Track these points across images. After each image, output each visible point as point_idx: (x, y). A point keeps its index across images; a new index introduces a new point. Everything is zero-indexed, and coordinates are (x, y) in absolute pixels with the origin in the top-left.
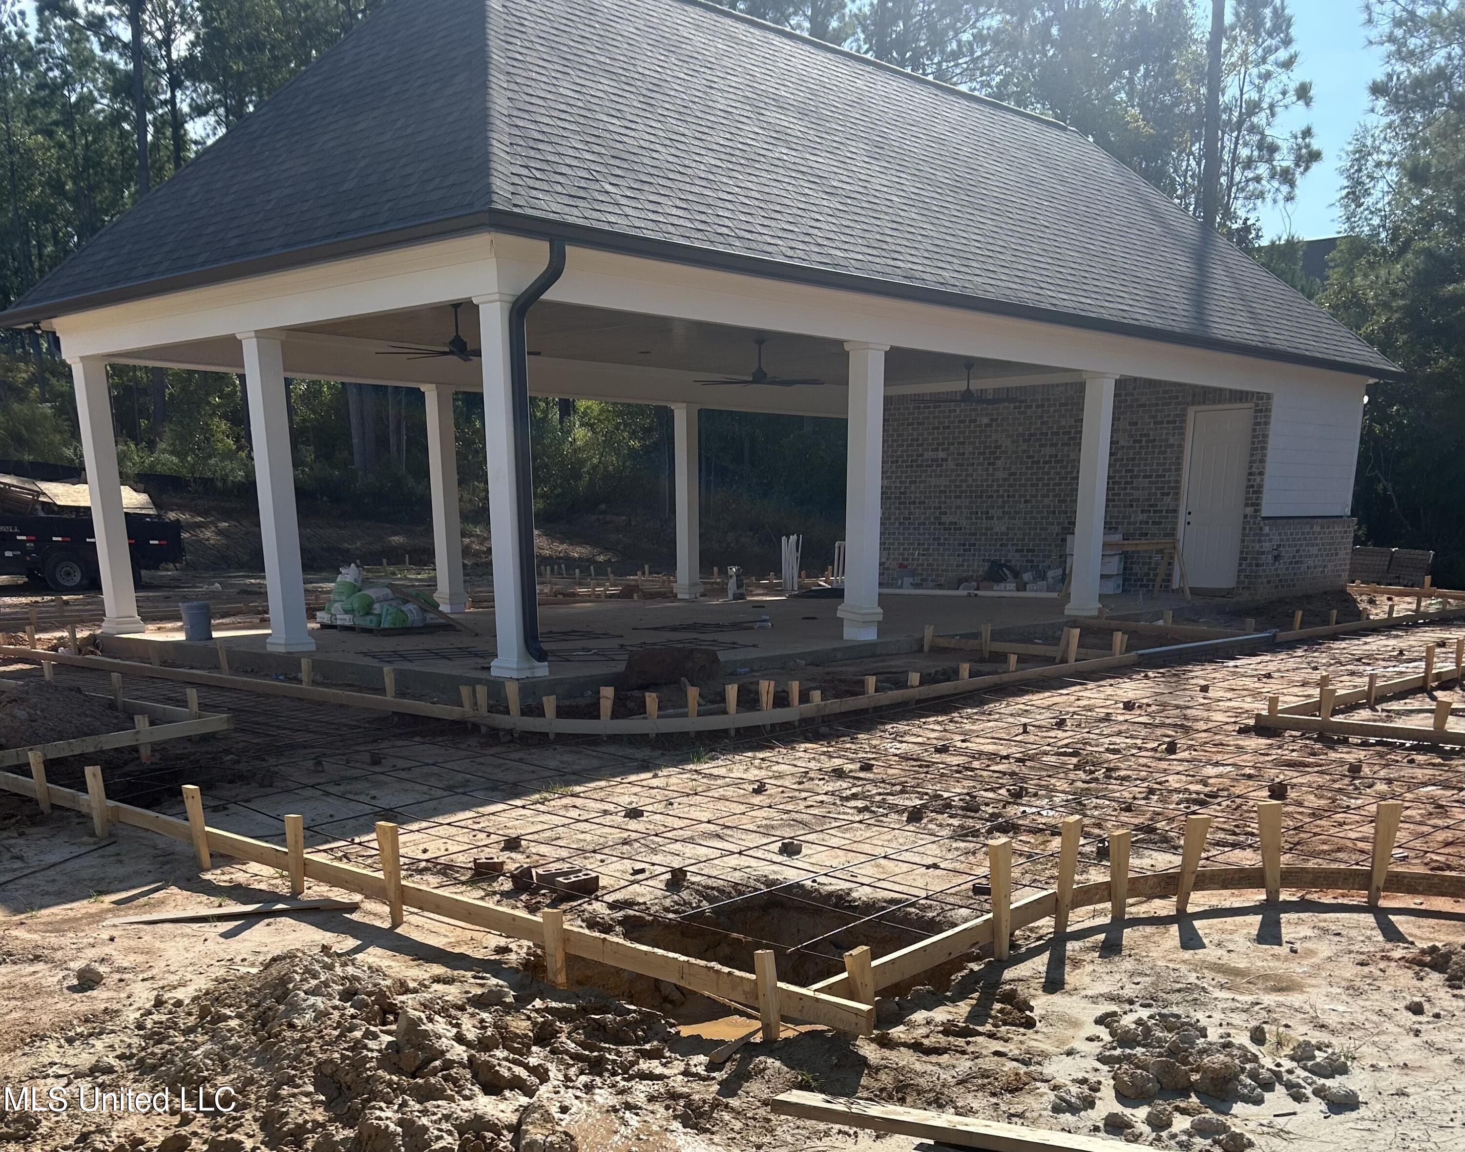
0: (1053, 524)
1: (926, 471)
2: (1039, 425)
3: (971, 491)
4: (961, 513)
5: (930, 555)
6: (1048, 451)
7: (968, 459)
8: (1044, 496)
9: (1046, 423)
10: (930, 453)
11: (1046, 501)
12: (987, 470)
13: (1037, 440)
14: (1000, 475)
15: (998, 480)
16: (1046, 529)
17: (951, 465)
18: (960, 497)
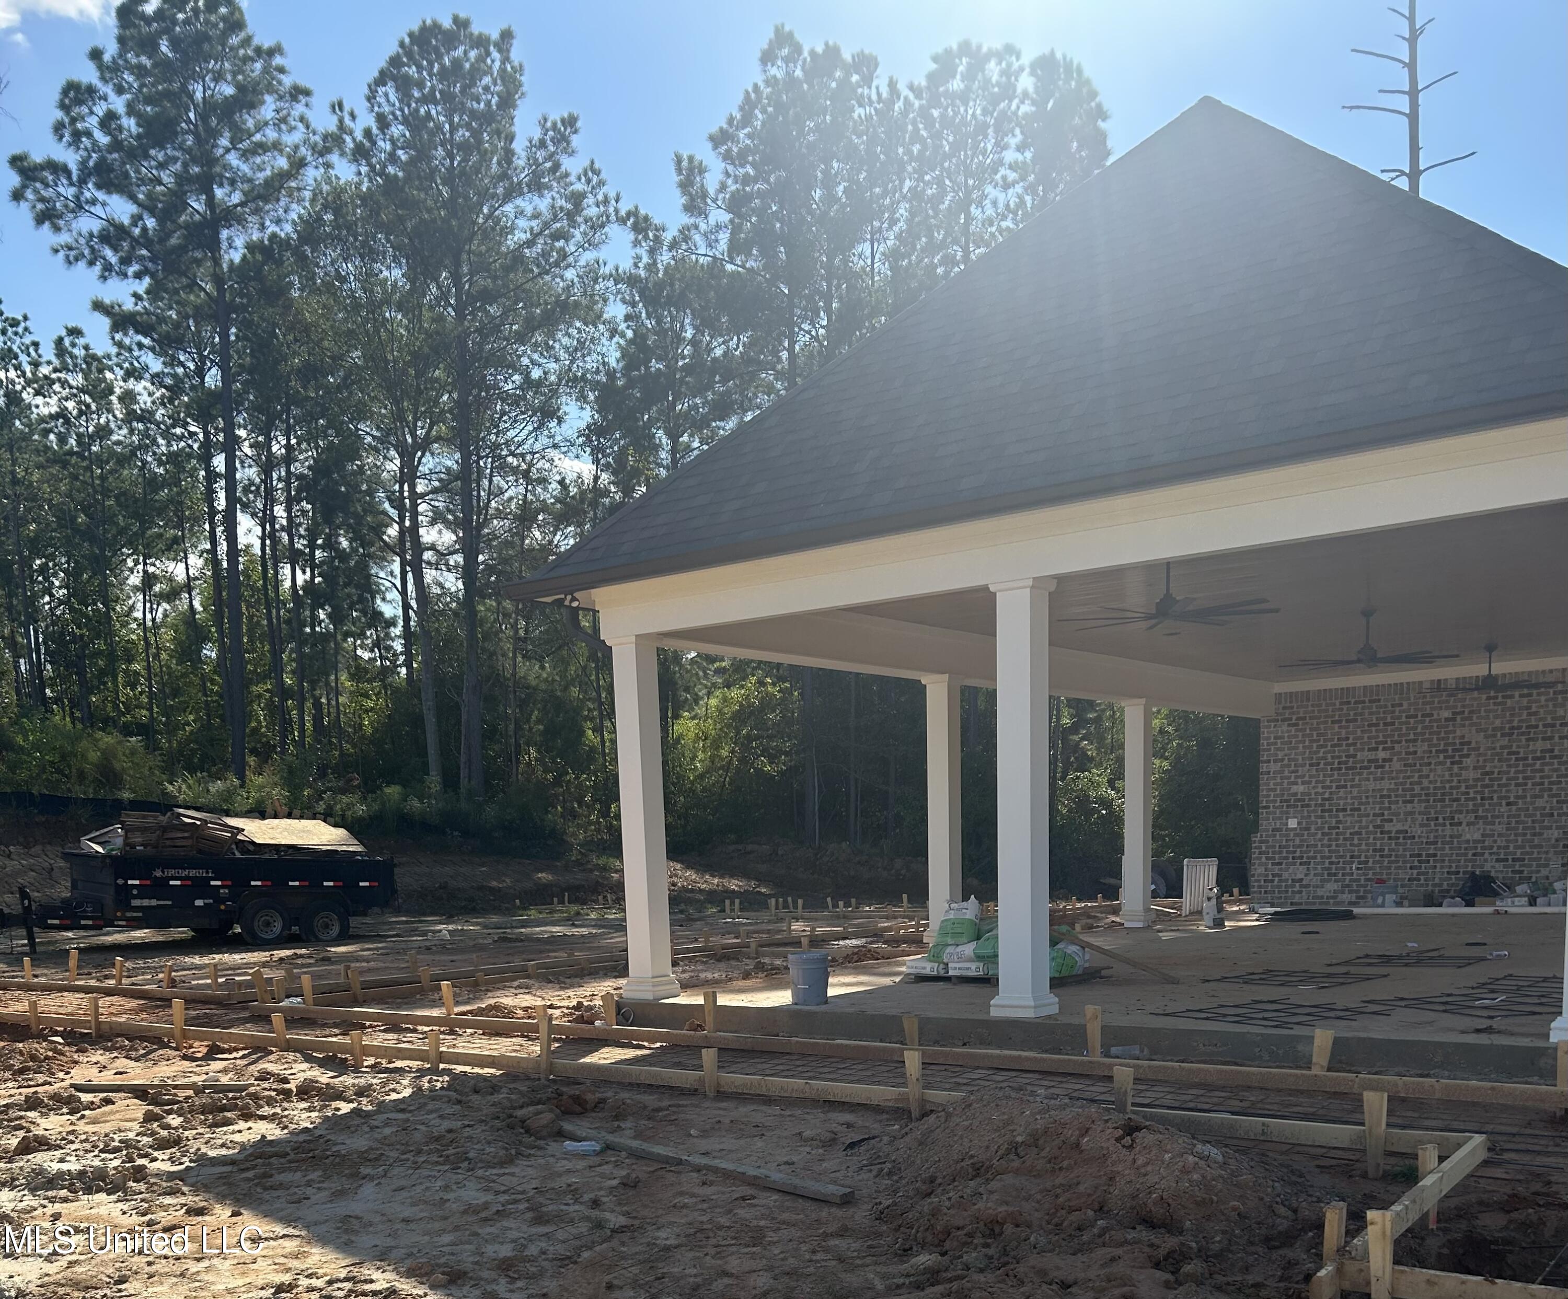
0: (1550, 828)
1: (1360, 774)
2: (1524, 717)
3: (1426, 795)
4: (1413, 820)
5: (1371, 868)
6: (1539, 745)
7: (1422, 758)
8: (1536, 796)
9: (1536, 713)
10: (1366, 753)
11: (1540, 803)
12: (1450, 769)
13: (1523, 734)
14: (1471, 775)
15: (1466, 781)
16: (1541, 834)
17: (1397, 765)
18: (1411, 802)
